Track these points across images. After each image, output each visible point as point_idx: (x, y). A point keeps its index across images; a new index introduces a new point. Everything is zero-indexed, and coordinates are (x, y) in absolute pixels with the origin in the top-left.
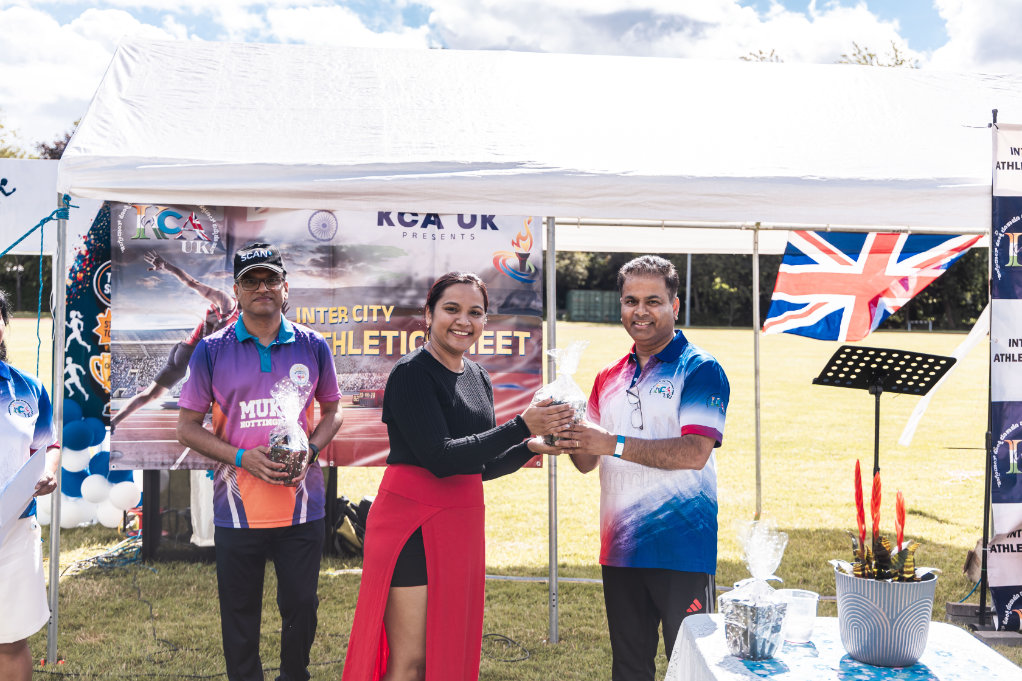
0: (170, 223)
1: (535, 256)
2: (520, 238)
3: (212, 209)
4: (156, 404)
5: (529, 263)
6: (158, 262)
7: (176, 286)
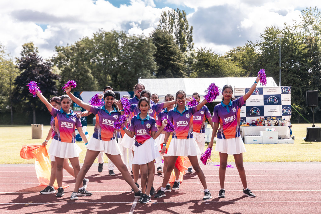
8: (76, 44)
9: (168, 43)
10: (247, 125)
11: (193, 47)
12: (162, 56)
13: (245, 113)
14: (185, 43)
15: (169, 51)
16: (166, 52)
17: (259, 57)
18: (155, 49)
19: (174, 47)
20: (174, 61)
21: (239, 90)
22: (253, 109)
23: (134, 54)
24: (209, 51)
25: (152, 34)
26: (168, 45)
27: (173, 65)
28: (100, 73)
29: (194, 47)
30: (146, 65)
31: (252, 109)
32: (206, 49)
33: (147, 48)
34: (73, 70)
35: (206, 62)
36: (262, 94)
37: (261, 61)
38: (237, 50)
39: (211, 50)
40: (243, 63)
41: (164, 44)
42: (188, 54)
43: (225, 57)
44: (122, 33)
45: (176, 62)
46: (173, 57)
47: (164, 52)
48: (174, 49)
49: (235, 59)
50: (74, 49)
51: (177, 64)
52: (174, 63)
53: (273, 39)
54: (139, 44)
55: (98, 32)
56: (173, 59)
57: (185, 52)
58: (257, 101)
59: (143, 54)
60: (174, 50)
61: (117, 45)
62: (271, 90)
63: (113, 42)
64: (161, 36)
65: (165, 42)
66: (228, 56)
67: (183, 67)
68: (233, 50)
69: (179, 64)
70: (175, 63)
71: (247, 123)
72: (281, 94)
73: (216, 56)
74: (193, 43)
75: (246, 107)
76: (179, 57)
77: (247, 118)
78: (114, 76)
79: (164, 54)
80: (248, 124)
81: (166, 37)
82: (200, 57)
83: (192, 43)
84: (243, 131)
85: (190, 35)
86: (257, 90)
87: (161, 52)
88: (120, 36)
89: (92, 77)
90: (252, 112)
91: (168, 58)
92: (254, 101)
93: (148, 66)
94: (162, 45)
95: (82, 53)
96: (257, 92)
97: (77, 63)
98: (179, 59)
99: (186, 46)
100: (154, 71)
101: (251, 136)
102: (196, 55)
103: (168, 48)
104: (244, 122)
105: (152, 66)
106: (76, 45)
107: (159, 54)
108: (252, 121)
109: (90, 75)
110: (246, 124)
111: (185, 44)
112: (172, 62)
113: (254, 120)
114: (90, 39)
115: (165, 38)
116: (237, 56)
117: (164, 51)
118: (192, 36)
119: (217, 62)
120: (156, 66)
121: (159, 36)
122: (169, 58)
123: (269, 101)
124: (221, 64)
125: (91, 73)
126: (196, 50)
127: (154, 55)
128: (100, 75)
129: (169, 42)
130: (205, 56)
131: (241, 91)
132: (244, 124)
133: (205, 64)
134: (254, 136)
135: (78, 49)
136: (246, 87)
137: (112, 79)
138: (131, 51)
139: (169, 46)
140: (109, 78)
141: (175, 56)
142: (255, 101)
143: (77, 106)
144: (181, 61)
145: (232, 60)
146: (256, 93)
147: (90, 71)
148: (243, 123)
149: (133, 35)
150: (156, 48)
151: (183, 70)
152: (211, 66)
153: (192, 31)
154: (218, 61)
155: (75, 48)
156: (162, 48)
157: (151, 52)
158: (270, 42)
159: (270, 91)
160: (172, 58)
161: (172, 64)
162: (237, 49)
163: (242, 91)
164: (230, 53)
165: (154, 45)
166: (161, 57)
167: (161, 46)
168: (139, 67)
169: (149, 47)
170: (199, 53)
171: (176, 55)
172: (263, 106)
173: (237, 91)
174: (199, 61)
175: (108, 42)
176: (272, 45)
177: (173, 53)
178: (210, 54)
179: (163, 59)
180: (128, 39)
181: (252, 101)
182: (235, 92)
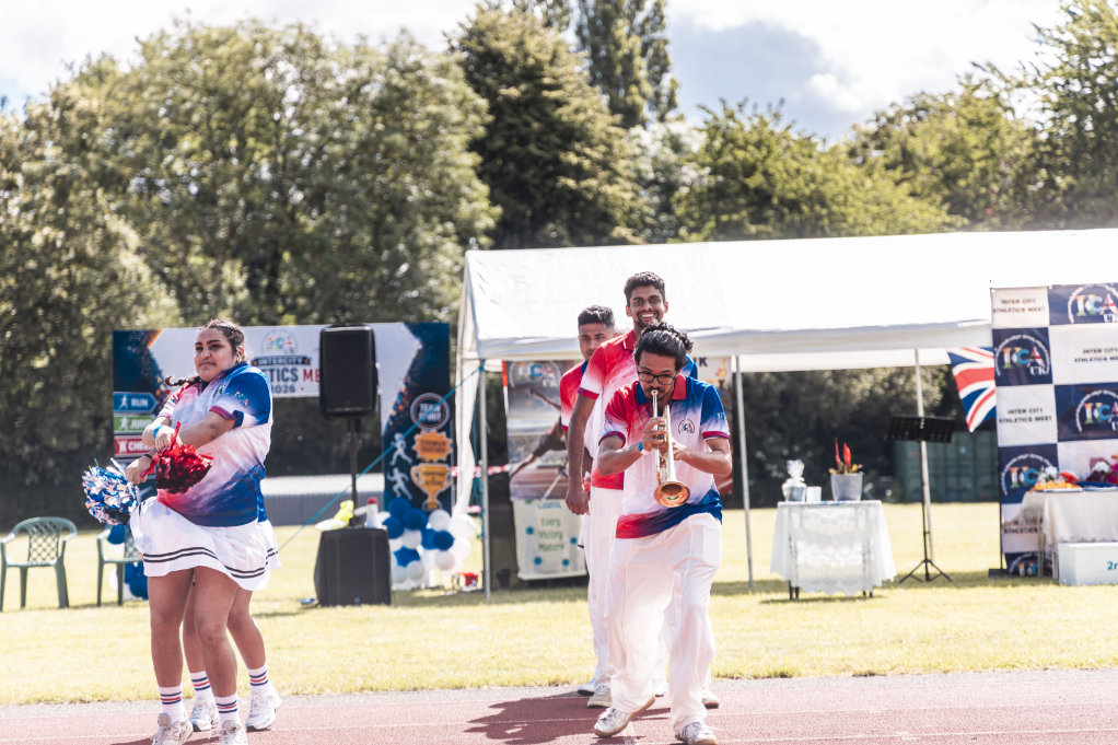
0: (537, 371)
1: (728, 379)
2: (720, 370)
3: (556, 362)
4: (532, 468)
5: (725, 385)
6: (532, 392)
7: (541, 405)
8: (55, 94)
9: (547, 81)
10: (1070, 487)
11: (672, 104)
12: (515, 148)
13: (1053, 424)
14: (637, 83)
15: (552, 125)
16: (536, 125)
17: (1036, 145)
18: (476, 110)
19: (575, 102)
20: (579, 173)
21: (1015, 298)
22: (1094, 400)
23: (364, 145)
24: (768, 118)
25: (461, 33)
26: (546, 93)
27: (576, 196)
28: (187, 252)
29: (678, 99)
30: (428, 203)
31: (1088, 402)
32: (748, 110)
33: (433, 108)
34: (37, 240)
35: (756, 181)
37: (1048, 167)
38: (910, 113)
39: (777, 116)
40: (950, 179)
41: (523, 87)
42: (648, 138)
43: (852, 153)
44: (295, 32)
45: (592, 182)
46: (578, 154)
47: (524, 130)
48: (577, 111)
49: (907, 159)
50: (44, 122)
51: (599, 194)
52: (584, 183)
53: (1103, 48)
54: (388, 86)
55: (170, 29)
56: (579, 167)
57: (637, 130)
58: (1115, 354)
59: (412, 140)
60: (581, 117)
61: (273, 101)
63: (253, 82)
64: (502, 45)
65: (532, 74)
66: (865, 146)
67: (631, 210)
68: (891, 113)
69: (609, 189)
70: (588, 189)
71: (1065, 476)
73: (807, 143)
74: (673, 81)
75: (1058, 388)
76: (609, 153)
77: (1061, 446)
78: (262, 267)
79: (523, 141)
80: (1070, 479)
81: (531, 44)
82: (720, 153)
83: (666, 80)
84: (1046, 516)
85: (657, 35)
86: (1114, 297)
87: (511, 127)
88: (290, 50)
89: (145, 271)
90: (1089, 415)
91: (548, 163)
92: (1098, 355)
93: (442, 205)
94: (513, 92)
95: (89, 142)
97: (61, 198)
98: (605, 165)
99: (644, 96)
100: (474, 233)
101: (1093, 541)
102: (696, 143)
103: (548, 110)
104: (1051, 470)
105: (465, 209)
106: (55, 105)
107: (499, 143)
108: (1093, 462)
109: (130, 261)
110: (1061, 481)
111: (634, 89)
112: (571, 183)
113: (1101, 460)
114: (123, 69)
115: (526, 55)
116: (915, 145)
117: (527, 124)
118: (666, 42)
119: (813, 178)
120: (484, 204)
121: (495, 45)
122: (556, 161)
124: (836, 190)
125: (139, 251)
126: (697, 119)
127: (474, 146)
128: (184, 262)
129: (554, 78)
130: (744, 148)
131: (1027, 306)
132: (1050, 478)
133: (745, 188)
134: (1104, 541)
135: (63, 125)
136: (1050, 285)
137: (250, 284)
138: (349, 126)
139: (554, 94)
140: (234, 275)
141: (588, 151)
142: (1103, 354)
143: (130, 408)
144: (616, 174)
145: (888, 167)
146: (1108, 312)
147: (133, 238)
148: (1042, 477)
149: (357, 42)
150: (483, 103)
151: (629, 226)
152: (783, 201)
153: (662, 18)
154: (819, 171)
155: (50, 120)
156: (516, 105)
157: (459, 124)
158: (1095, 63)
160: (572, 158)
161: (571, 191)
162: (910, 107)
163: (1031, 305)
164: (873, 127)
165: (469, 92)
166: (512, 158)
167: (507, 99)
168: (393, 211)
169: (443, 102)
170: (713, 130)
171: (591, 146)
173: (1007, 306)
174: (714, 172)
175: (226, 81)
176: (1101, 80)
177: (572, 135)
178: (772, 133)
179: (522, 167)
180: (334, 66)
181: (1088, 356)
182: (994, 311)
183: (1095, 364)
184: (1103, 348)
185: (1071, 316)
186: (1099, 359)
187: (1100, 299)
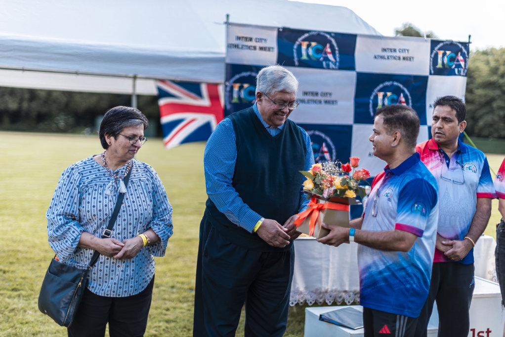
36: (352, 67)
58: (328, 98)
62: (389, 54)
72: (427, 73)
86: (332, 47)
92: (315, 98)
96: (330, 57)
123: (375, 104)
142: (319, 98)
146: (327, 59)
159: (386, 54)
172: (349, 128)
173: (241, 43)
181: (307, 98)
182: (230, 46)
183: (313, 106)
184: (320, 92)
185: (296, 59)
186: (315, 102)
187: (320, 47)
